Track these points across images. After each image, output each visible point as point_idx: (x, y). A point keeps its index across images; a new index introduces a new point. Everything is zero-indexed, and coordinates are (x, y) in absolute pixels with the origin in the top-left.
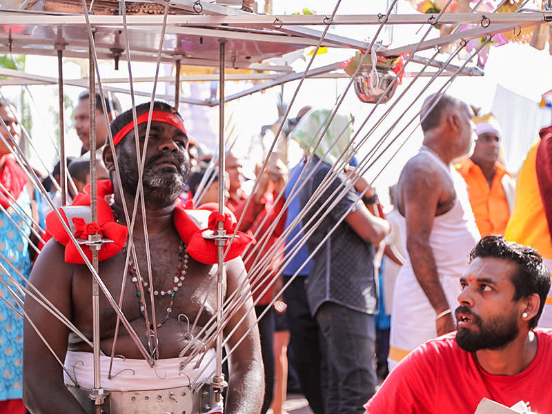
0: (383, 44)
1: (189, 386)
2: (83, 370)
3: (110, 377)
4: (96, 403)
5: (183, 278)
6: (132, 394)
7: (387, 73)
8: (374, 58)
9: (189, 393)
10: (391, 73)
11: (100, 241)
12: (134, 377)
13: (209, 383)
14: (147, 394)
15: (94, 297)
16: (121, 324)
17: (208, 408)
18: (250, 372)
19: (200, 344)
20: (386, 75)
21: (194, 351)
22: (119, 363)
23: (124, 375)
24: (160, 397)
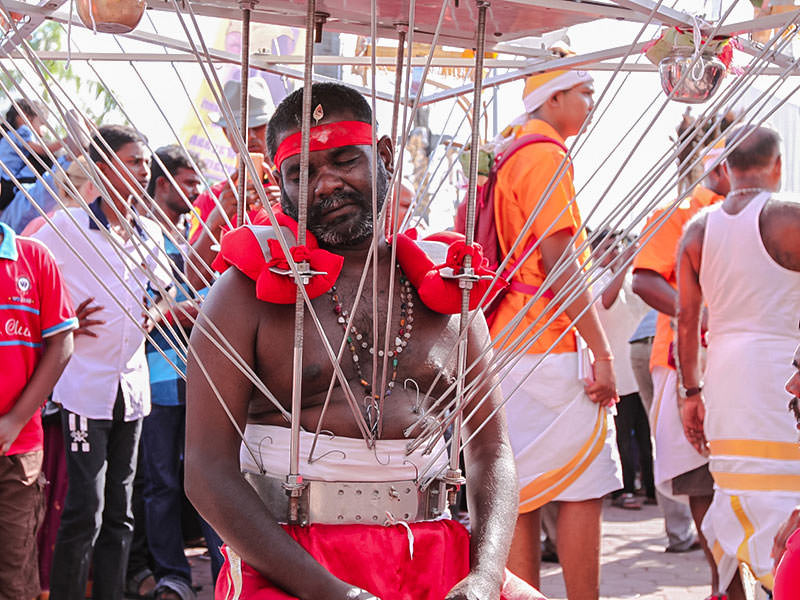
0: (706, 18)
1: (414, 480)
2: (271, 449)
3: (310, 461)
4: (292, 495)
5: (407, 335)
6: (340, 486)
7: (710, 60)
8: (697, 38)
9: (414, 490)
10: (716, 60)
11: (309, 272)
12: (344, 462)
13: (440, 477)
14: (360, 487)
15: (295, 349)
16: (338, 384)
17: (436, 513)
18: (500, 460)
19: (433, 421)
20: (709, 63)
21: (426, 431)
22: (325, 443)
23: (330, 460)
24: (377, 492)
